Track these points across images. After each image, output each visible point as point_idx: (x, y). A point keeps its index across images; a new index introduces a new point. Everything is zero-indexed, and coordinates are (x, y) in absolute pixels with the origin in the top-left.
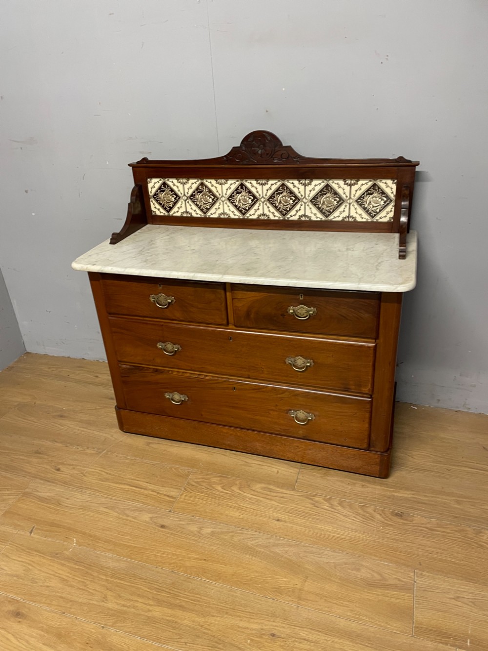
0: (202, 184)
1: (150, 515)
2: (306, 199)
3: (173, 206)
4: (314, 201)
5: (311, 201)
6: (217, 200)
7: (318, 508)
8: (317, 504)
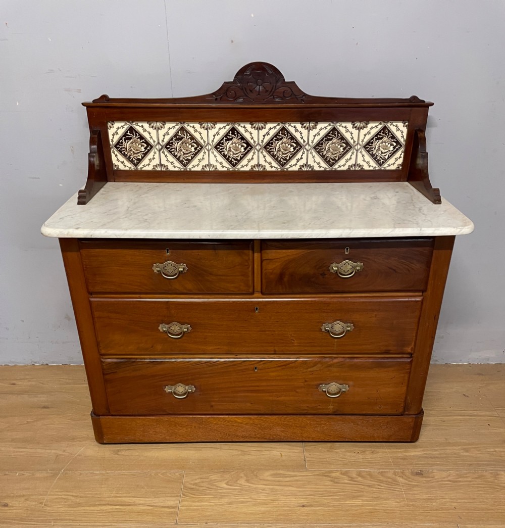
0: (182, 129)
2: (309, 145)
3: (143, 158)
4: (318, 148)
5: (315, 148)
6: (201, 149)
7: (339, 483)
8: (336, 480)
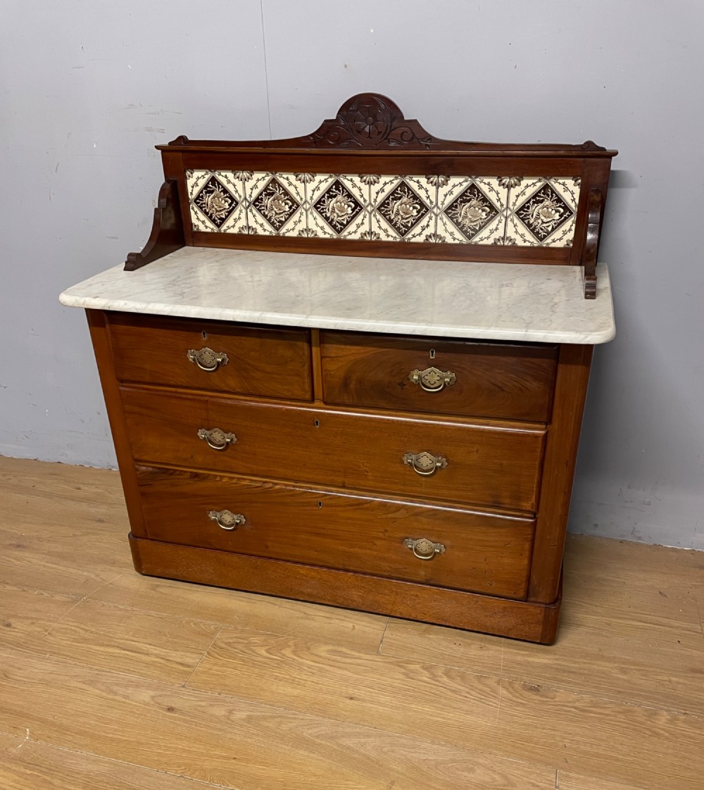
0: (274, 181)
1: (152, 693)
3: (227, 217)
4: (451, 211)
5: (446, 212)
6: (297, 208)
7: (414, 679)
8: (411, 674)
